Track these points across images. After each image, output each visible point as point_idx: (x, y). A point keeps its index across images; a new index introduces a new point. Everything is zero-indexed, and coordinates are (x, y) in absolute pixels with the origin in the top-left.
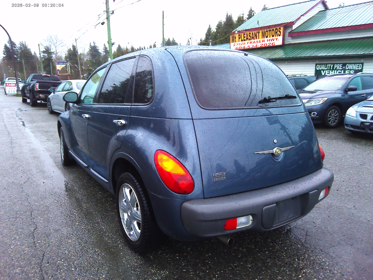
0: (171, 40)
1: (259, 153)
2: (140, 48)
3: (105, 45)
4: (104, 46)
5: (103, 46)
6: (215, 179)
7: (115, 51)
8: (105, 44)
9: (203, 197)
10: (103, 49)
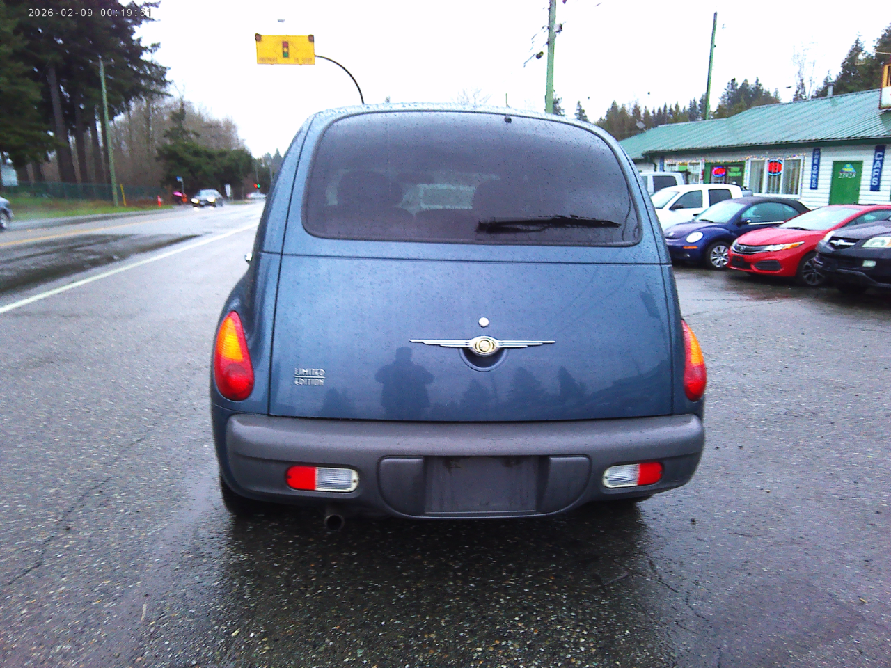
0: (752, 83)
1: (422, 342)
2: (665, 107)
3: (581, 104)
4: (579, 108)
5: (576, 107)
6: (298, 381)
7: (604, 118)
8: (579, 103)
9: (266, 412)
10: (576, 114)
